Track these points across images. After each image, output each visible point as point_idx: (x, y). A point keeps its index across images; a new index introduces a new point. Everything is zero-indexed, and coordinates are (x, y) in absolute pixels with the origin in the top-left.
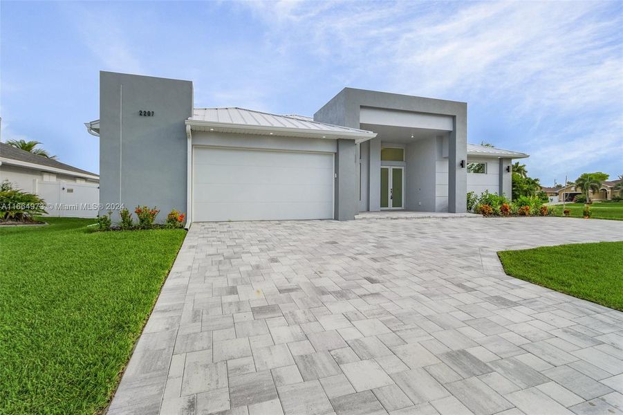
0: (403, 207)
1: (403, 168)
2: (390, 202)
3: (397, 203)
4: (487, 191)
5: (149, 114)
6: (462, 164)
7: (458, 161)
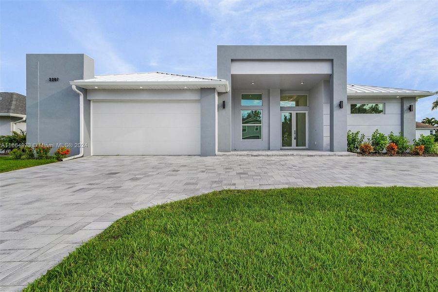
0: (307, 147)
1: (307, 112)
2: (294, 142)
3: (301, 143)
4: (377, 130)
5: (55, 80)
6: (341, 105)
7: (336, 102)
